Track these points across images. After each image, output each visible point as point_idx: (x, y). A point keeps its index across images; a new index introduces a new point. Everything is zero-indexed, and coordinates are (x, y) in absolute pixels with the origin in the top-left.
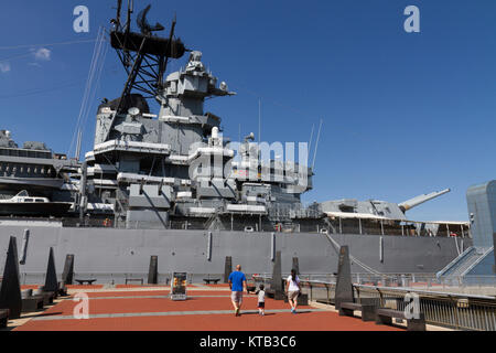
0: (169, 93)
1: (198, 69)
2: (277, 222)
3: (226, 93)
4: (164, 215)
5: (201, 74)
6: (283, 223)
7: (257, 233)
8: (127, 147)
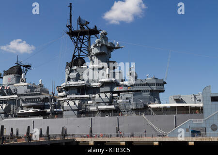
0: (92, 54)
1: (99, 42)
2: (125, 111)
4: (76, 112)
5: (100, 45)
6: (128, 111)
7: (110, 117)
8: (69, 85)
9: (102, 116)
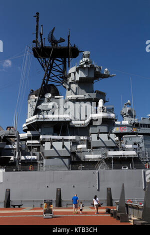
0: (70, 81)
1: (87, 63)
2: (147, 162)
3: (108, 76)
4: (66, 161)
5: (89, 66)
7: (131, 170)
8: (44, 118)
9: (115, 168)
